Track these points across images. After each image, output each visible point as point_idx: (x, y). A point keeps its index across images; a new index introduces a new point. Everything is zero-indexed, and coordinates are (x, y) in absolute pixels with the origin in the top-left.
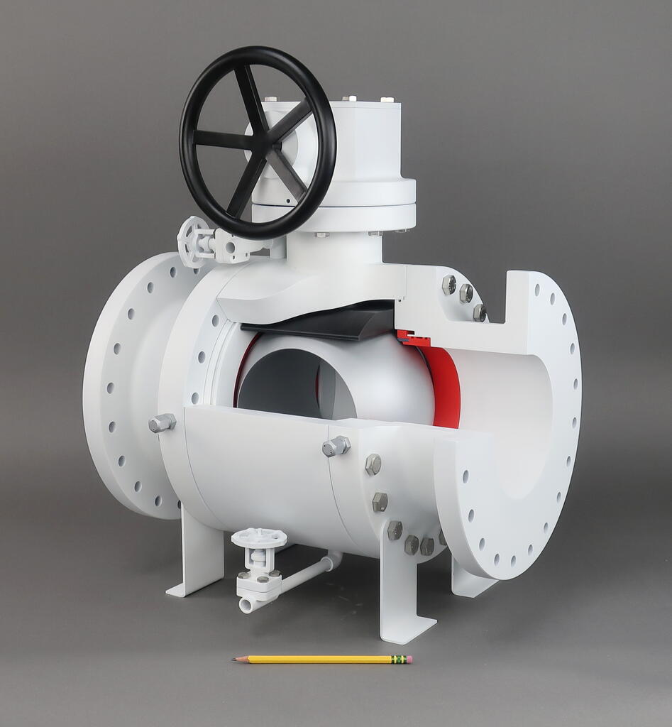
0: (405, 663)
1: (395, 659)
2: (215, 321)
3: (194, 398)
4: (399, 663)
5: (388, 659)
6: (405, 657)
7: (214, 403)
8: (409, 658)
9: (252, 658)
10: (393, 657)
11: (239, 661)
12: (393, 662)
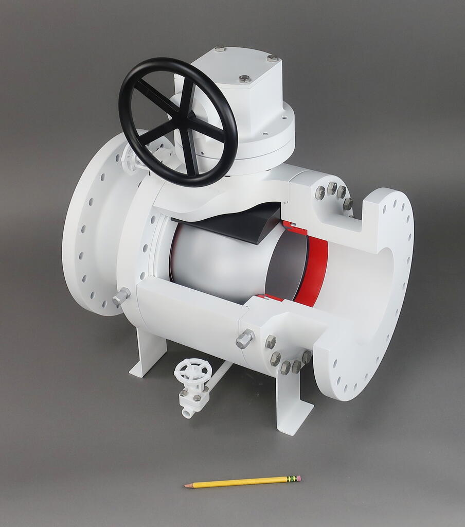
0: (296, 480)
1: (290, 479)
2: (152, 221)
3: (142, 276)
4: (292, 481)
5: (285, 479)
6: (296, 477)
7: (156, 276)
8: (299, 478)
9: (196, 485)
10: (288, 478)
11: (187, 488)
12: (288, 481)
